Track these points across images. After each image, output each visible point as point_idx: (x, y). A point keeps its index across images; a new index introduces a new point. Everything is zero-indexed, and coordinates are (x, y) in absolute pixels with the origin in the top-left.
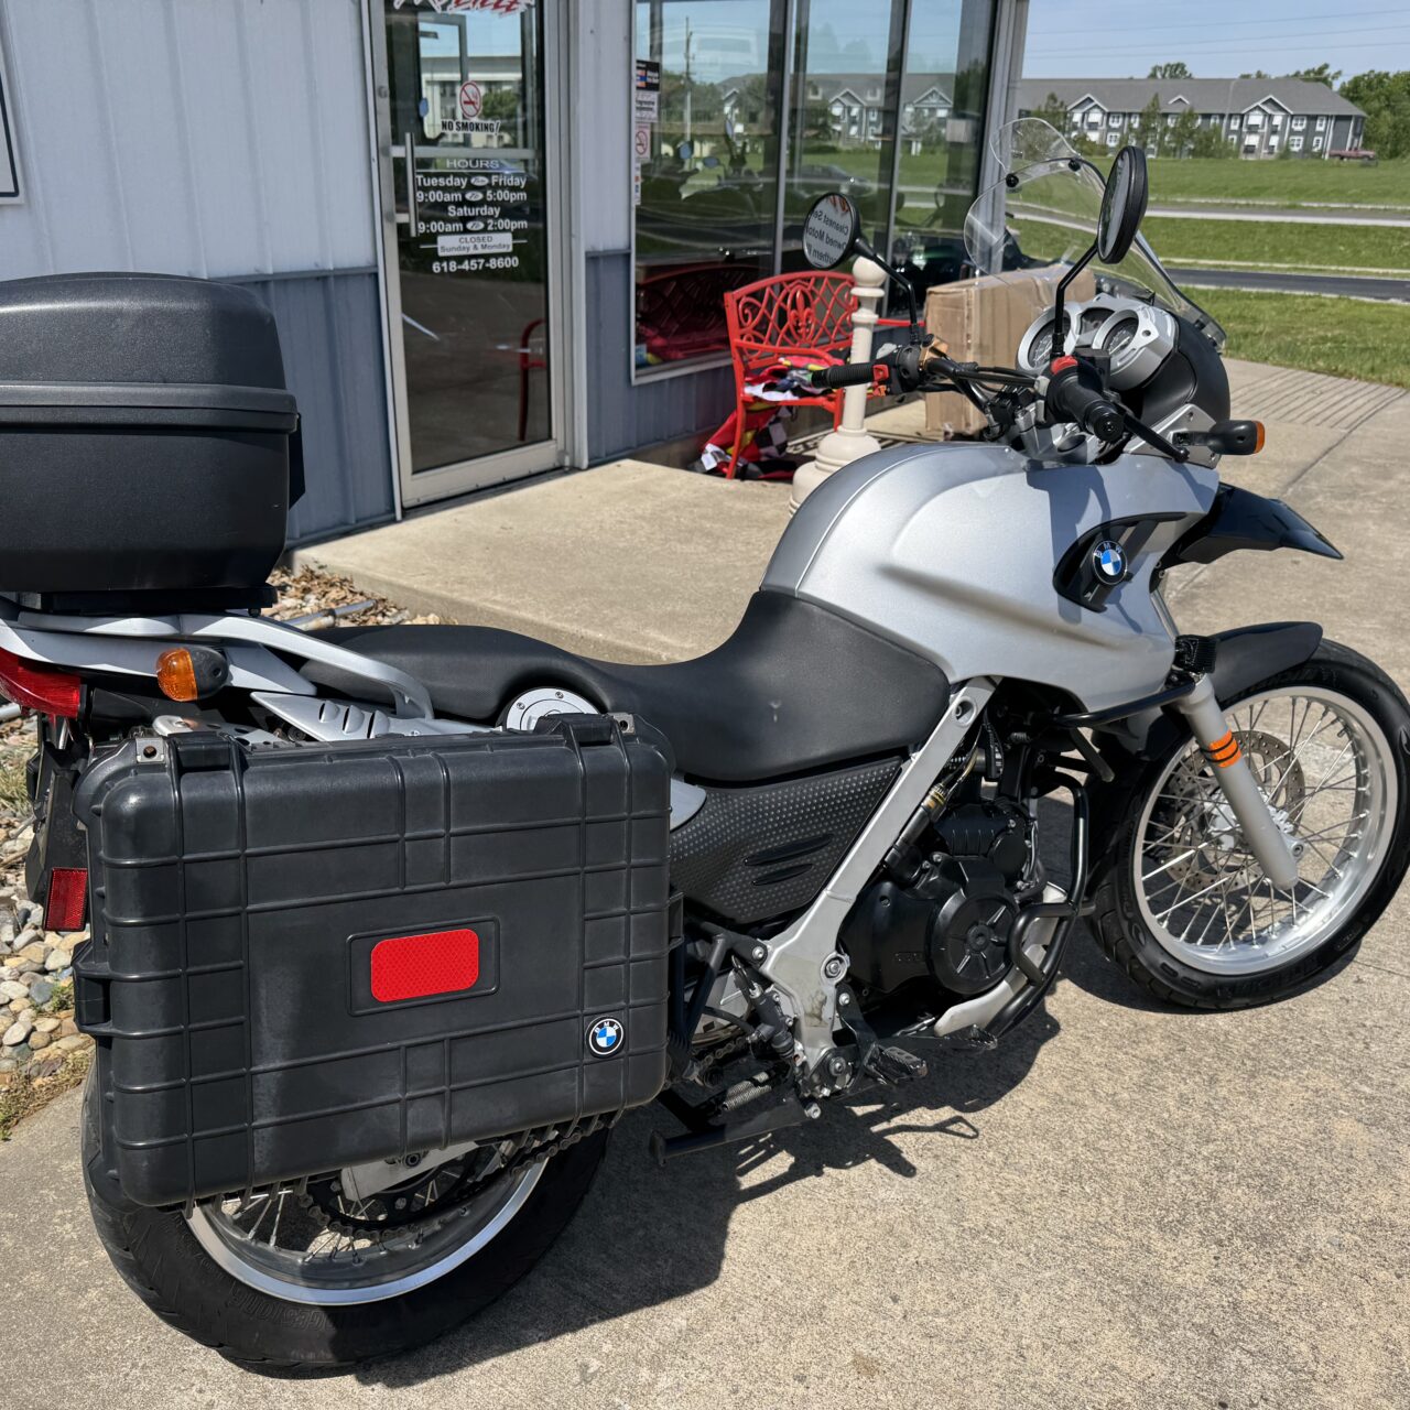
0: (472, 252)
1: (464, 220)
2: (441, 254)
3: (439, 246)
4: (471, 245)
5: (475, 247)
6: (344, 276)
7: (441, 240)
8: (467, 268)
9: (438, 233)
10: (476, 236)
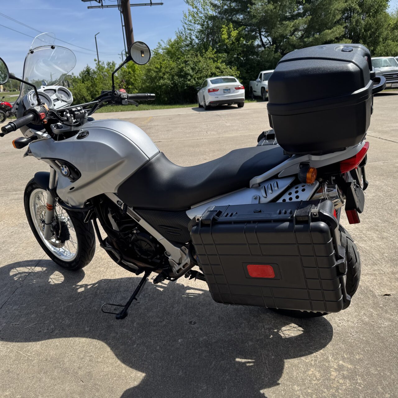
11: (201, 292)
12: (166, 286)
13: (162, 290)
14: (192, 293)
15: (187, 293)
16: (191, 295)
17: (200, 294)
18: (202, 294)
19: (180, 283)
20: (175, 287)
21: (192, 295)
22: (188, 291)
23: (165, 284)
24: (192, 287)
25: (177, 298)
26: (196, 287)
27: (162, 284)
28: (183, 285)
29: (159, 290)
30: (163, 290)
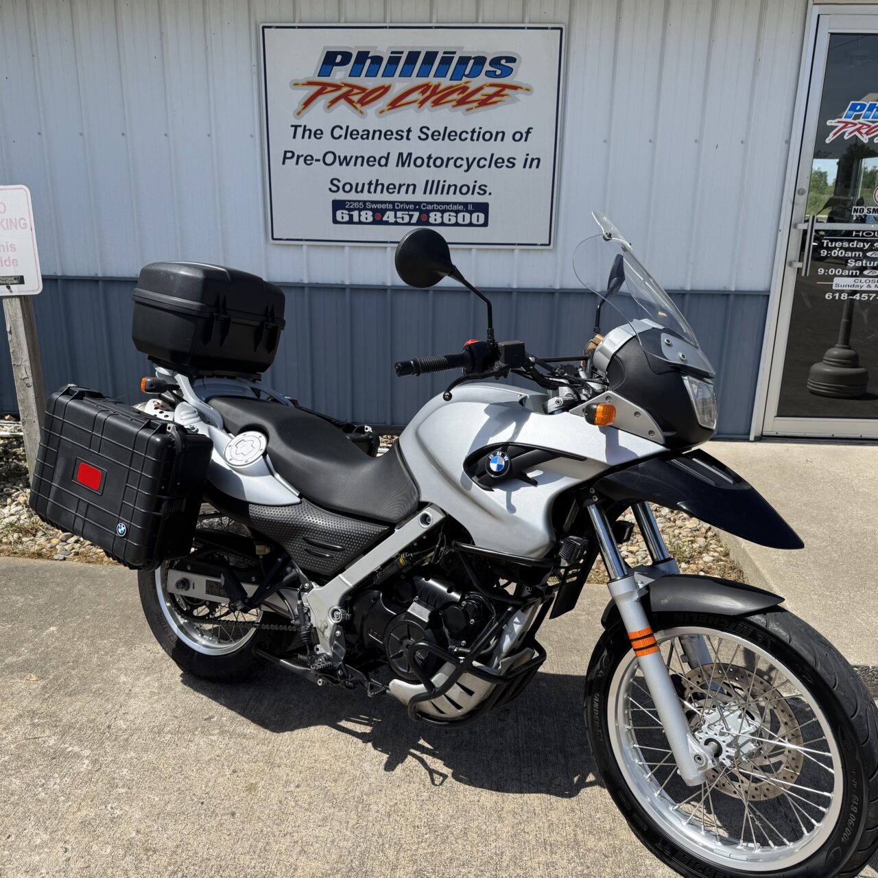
0: (864, 288)
1: (863, 269)
2: (834, 288)
3: (834, 283)
4: (866, 285)
5: (869, 286)
6: (741, 295)
7: (836, 280)
8: (858, 298)
9: (835, 276)
10: (871, 279)
11: (343, 723)
12: (412, 751)
13: (422, 742)
14: (361, 723)
15: (371, 726)
16: (365, 719)
17: (346, 720)
18: (340, 721)
19: (380, 753)
20: (393, 745)
21: (362, 719)
22: (368, 729)
23: (414, 756)
24: (355, 739)
25: (393, 717)
26: (349, 736)
27: (421, 755)
28: (375, 747)
29: (428, 743)
30: (419, 740)
